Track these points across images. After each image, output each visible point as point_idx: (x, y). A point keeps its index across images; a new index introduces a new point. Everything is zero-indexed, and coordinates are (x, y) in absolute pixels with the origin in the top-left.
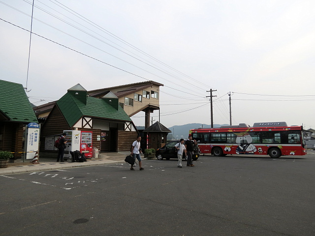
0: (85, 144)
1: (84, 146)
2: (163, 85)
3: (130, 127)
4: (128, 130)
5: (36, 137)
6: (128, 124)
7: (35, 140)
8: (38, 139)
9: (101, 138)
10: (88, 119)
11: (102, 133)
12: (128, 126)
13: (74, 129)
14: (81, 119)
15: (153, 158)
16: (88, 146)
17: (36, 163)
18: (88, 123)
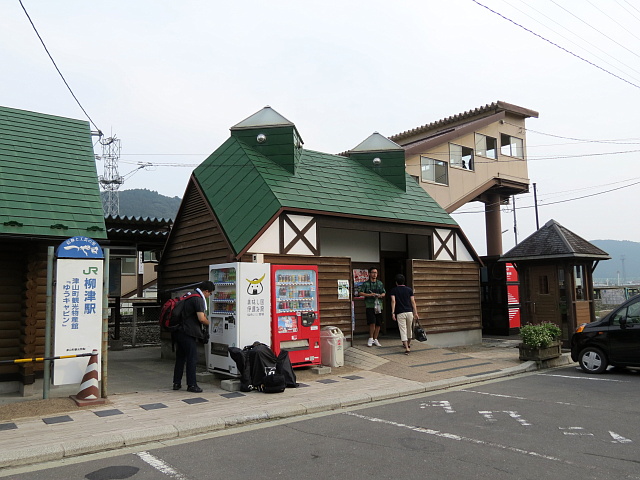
0: (293, 314)
1: (287, 324)
2: (536, 115)
3: (450, 244)
4: (444, 256)
5: (91, 296)
6: (444, 234)
7: (89, 309)
8: (99, 301)
9: (352, 288)
10: (301, 222)
11: (356, 272)
12: (444, 244)
13: (250, 258)
14: (277, 222)
15: (556, 363)
16: (303, 321)
17: (93, 403)
18: (300, 235)
